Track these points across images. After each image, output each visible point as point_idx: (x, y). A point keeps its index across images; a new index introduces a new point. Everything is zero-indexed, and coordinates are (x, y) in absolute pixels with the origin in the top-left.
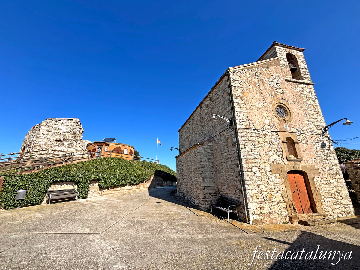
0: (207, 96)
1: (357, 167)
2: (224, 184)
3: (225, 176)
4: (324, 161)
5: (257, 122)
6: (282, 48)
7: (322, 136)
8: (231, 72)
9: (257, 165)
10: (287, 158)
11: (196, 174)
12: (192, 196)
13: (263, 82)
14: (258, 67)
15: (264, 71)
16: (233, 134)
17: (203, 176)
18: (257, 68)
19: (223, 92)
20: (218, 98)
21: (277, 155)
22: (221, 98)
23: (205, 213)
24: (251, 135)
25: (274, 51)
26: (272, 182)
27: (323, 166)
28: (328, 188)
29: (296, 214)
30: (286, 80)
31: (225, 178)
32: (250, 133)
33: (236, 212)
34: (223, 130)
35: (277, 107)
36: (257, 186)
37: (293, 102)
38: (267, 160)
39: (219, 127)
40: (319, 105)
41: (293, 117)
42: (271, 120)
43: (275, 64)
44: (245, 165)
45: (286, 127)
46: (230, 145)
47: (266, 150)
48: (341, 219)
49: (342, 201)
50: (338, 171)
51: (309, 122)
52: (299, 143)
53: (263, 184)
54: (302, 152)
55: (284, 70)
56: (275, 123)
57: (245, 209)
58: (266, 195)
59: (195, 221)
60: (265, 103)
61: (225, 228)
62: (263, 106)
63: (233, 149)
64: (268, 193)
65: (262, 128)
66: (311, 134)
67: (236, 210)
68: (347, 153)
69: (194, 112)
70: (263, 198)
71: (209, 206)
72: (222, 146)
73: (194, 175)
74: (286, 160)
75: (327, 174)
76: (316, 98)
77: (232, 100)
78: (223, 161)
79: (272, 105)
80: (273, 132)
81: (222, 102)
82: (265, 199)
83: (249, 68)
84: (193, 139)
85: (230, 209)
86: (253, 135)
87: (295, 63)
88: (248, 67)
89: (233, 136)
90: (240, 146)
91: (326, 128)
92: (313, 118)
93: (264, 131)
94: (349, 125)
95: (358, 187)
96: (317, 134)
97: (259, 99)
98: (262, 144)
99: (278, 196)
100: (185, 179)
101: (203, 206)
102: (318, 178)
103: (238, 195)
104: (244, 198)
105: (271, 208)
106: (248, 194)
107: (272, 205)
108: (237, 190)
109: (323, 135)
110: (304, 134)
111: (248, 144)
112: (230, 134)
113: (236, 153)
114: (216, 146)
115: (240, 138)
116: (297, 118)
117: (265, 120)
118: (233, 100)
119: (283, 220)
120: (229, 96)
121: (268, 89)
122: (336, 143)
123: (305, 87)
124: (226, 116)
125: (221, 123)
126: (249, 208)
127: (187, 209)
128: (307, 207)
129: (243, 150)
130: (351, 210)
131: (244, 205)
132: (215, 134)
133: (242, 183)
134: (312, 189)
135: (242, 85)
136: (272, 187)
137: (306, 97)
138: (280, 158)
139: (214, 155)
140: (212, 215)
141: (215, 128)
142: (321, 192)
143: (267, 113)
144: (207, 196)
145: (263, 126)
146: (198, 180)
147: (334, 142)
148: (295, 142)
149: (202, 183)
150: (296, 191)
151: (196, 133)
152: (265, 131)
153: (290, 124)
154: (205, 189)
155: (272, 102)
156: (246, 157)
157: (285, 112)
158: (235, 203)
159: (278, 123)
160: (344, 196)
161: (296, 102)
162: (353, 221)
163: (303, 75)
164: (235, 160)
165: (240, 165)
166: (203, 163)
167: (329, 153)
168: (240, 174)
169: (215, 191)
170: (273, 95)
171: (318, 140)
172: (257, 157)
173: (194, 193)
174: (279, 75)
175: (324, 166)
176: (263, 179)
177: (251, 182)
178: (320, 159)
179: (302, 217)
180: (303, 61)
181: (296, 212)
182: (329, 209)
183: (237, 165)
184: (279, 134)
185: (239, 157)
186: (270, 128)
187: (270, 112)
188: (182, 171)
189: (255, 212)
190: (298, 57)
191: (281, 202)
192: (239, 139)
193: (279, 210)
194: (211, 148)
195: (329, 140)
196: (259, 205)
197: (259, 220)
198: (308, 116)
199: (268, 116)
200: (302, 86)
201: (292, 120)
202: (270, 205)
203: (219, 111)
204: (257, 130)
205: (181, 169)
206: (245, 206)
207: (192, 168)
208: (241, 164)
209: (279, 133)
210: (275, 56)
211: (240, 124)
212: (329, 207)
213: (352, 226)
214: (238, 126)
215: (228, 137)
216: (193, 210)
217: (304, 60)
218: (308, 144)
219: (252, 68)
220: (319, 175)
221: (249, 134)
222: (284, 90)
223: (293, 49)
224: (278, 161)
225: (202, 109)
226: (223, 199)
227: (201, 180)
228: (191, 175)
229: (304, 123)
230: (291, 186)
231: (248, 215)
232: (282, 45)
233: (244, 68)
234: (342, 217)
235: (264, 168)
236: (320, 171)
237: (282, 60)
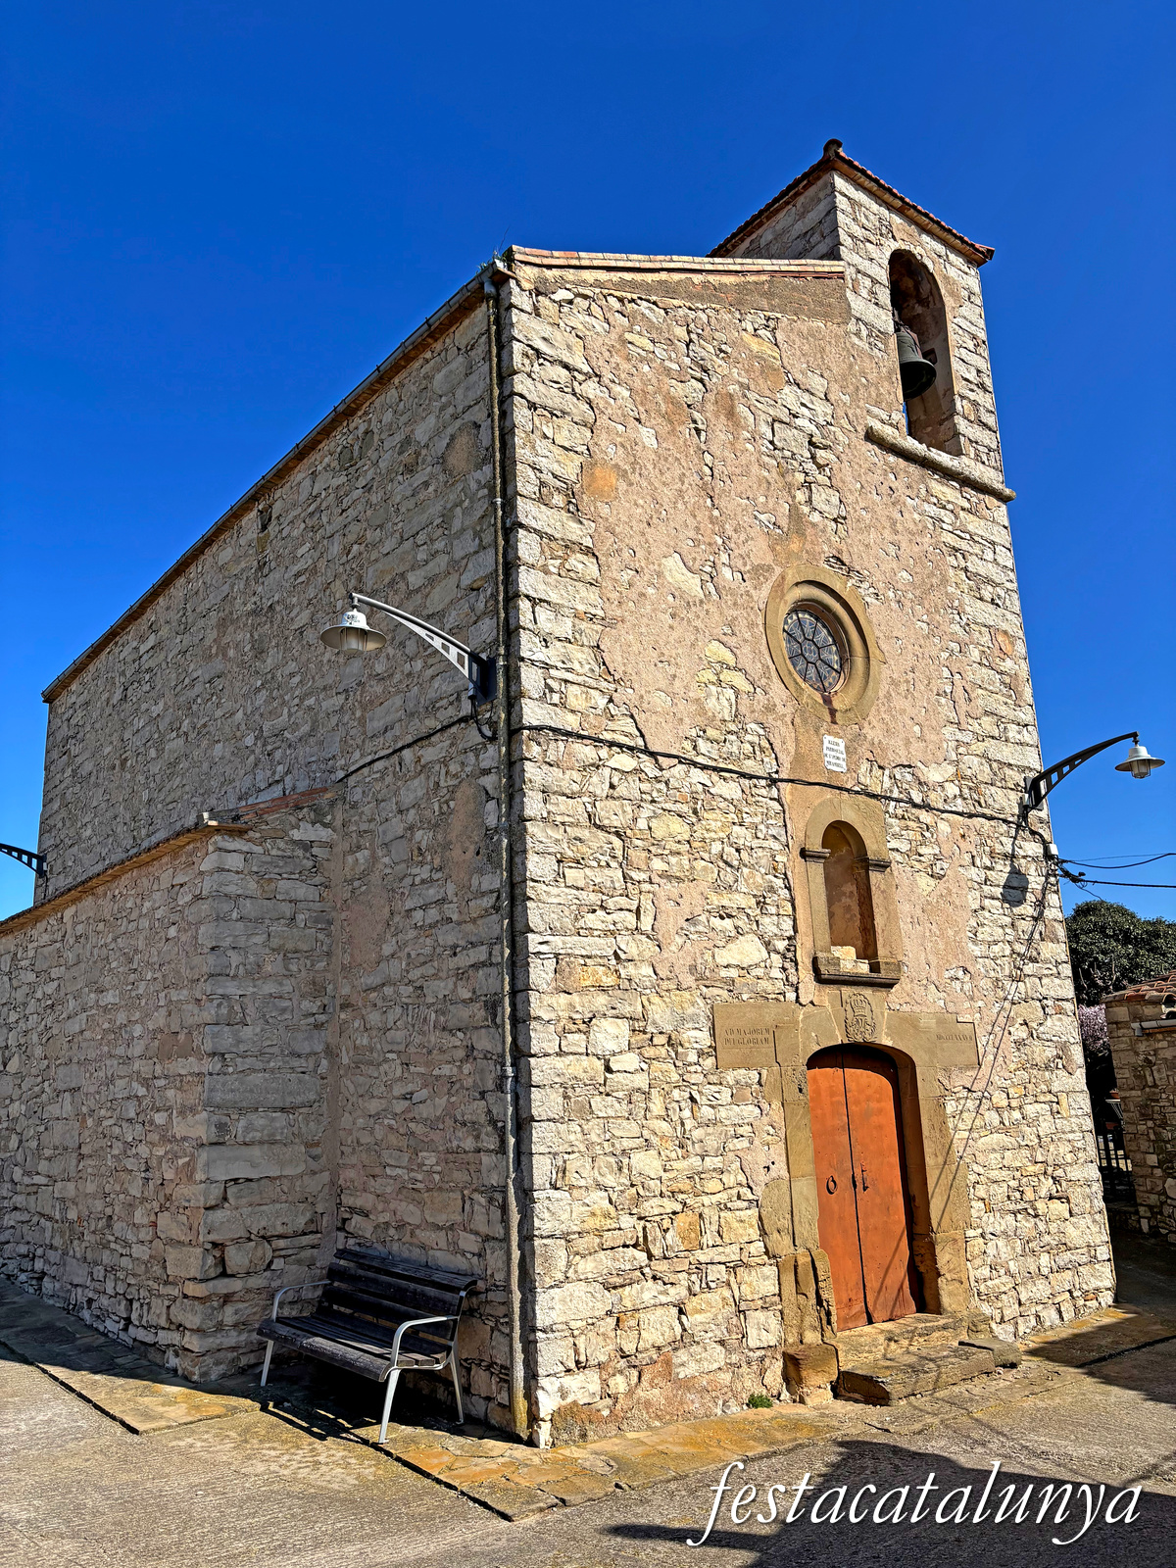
0: (326, 431)
1: (1153, 1024)
2: (385, 1154)
3: (398, 1090)
4: (1007, 984)
5: (660, 701)
6: (875, 207)
7: (1013, 832)
8: (526, 285)
9: (627, 1010)
10: (815, 961)
11: (161, 1082)
12: (111, 1269)
13: (731, 414)
14: (713, 293)
15: (748, 335)
16: (486, 772)
17: (218, 1097)
18: (701, 299)
19: (450, 431)
20: (410, 469)
21: (761, 937)
22: (432, 476)
23: (207, 1398)
24: (612, 786)
25: (822, 207)
26: (710, 1130)
27: (1001, 1018)
28: (1008, 1154)
29: (828, 1333)
30: (871, 437)
31: (400, 1106)
32: (607, 771)
33: (447, 1367)
34: (424, 731)
35: (795, 610)
36: (612, 1160)
37: (891, 594)
38: (693, 969)
39: (398, 701)
40: (1021, 634)
41: (881, 694)
42: (751, 695)
43: (821, 304)
44: (544, 1004)
45: (833, 751)
46: (456, 853)
47: (692, 898)
48: (1051, 1336)
49: (1070, 1230)
50: (1064, 1047)
51: (959, 736)
52: (894, 865)
53: (654, 1140)
54: (905, 926)
55: (868, 364)
56: (770, 720)
57: (510, 1336)
58: (666, 1224)
59: (105, 1482)
60: (727, 573)
61: (346, 1502)
62: (710, 585)
63: (475, 882)
64: (678, 1207)
65: (688, 745)
66: (961, 814)
67: (448, 1349)
68: (1127, 938)
69: (207, 542)
70: (642, 1244)
71: (243, 1337)
72: (400, 850)
73: (142, 1091)
74: (806, 975)
75: (1013, 1067)
76: (1014, 586)
77: (509, 505)
78: (395, 975)
79: (765, 591)
80: (751, 777)
81: (438, 508)
82: (656, 1251)
83: (649, 288)
84: (170, 777)
85: (404, 1349)
86: (621, 790)
87: (933, 330)
88: (649, 277)
89: (488, 781)
90: (530, 865)
91: (1043, 784)
92: (987, 714)
93: (695, 764)
94: (1142, 776)
95: (1149, 1140)
96: (991, 818)
97: (692, 534)
98: (673, 860)
99: (735, 1225)
100: (59, 1127)
101: (193, 1343)
102: (965, 1093)
103: (477, 1233)
104: (516, 1254)
105: (688, 1308)
106: (543, 1223)
107: (697, 1288)
108: (476, 1196)
109: (1019, 826)
110: (926, 806)
111: (584, 849)
112: (468, 769)
113: (495, 917)
114: (359, 848)
115: (533, 805)
116: (899, 702)
117: (713, 689)
118: (514, 507)
119: (748, 1384)
120: (487, 469)
121: (755, 469)
122: (1075, 880)
123: (967, 505)
124: (451, 620)
125: (410, 674)
126: (539, 1324)
127: (48, 1383)
128: (888, 1281)
129: (544, 897)
130: (1099, 1278)
131: (508, 1303)
132: (357, 755)
133: (512, 1141)
134: (929, 1161)
135: (590, 403)
136: (711, 1162)
137: (966, 570)
138: (776, 959)
139: (330, 923)
140: (264, 1409)
141: (364, 709)
142: (973, 1178)
143: (732, 641)
144: (236, 1259)
145: (693, 733)
146: (179, 1129)
147: (1067, 874)
148: (870, 856)
149: (203, 1156)
150: (844, 1182)
151: (201, 731)
152: (704, 767)
153: (859, 737)
154: (225, 1199)
155: (769, 569)
156: (557, 941)
157: (841, 652)
158: (448, 1296)
159: (788, 719)
160: (1076, 1195)
161: (910, 596)
162: (1103, 1343)
163: (962, 425)
164: (483, 964)
165: (513, 1005)
166: (232, 989)
167: (1037, 936)
168: (503, 1077)
169: (308, 1215)
170: (784, 522)
171: (992, 855)
172: (630, 946)
173: (131, 1237)
174: (835, 387)
175: (1002, 1020)
176: (657, 1107)
177: (572, 1133)
178: (992, 974)
179: (857, 1349)
180: (973, 329)
181: (829, 1322)
182: (1002, 1282)
183: (493, 1006)
184: (787, 799)
185: (513, 946)
186: (735, 749)
187: (748, 636)
188: (38, 1051)
189: (577, 1352)
190: (952, 294)
191: (753, 1261)
192: (528, 812)
193: (735, 1320)
194: (316, 868)
195: (1048, 856)
196: (610, 1297)
197: (601, 1404)
198: (959, 693)
199: (732, 663)
200: (948, 492)
201: (873, 709)
202: (677, 1293)
203: (402, 575)
204: (653, 755)
205: (35, 1038)
206: (517, 1317)
207: (138, 1030)
208: (520, 997)
209: (785, 787)
210: (823, 248)
211: (543, 698)
212: (1002, 1272)
213: (1091, 1374)
214: (533, 713)
215: (452, 790)
216: (102, 1386)
217: (982, 323)
218: (942, 877)
219: (669, 290)
220: (973, 1073)
221: (595, 779)
222: (850, 499)
223: (929, 233)
224: (764, 984)
225: (273, 528)
226: (370, 1268)
227: (198, 1127)
228: (119, 1088)
229: (933, 737)
230: (817, 1153)
231: (532, 1376)
232: (875, 187)
233: (615, 276)
234: (1057, 1321)
235: (668, 1028)
236: (981, 1051)
237: (864, 293)
